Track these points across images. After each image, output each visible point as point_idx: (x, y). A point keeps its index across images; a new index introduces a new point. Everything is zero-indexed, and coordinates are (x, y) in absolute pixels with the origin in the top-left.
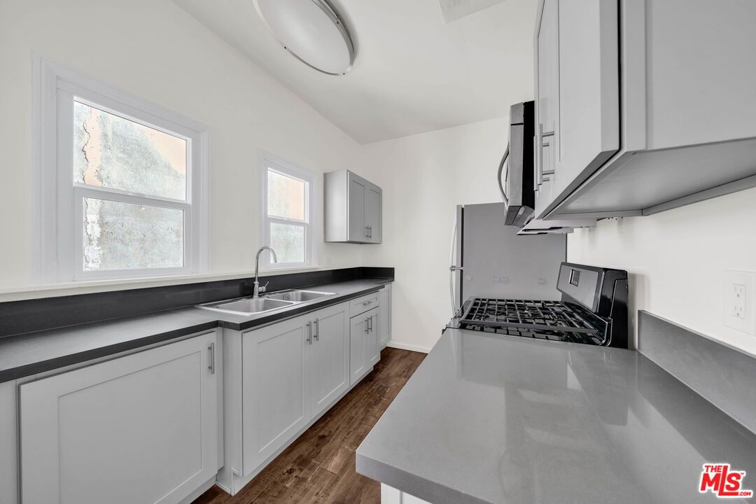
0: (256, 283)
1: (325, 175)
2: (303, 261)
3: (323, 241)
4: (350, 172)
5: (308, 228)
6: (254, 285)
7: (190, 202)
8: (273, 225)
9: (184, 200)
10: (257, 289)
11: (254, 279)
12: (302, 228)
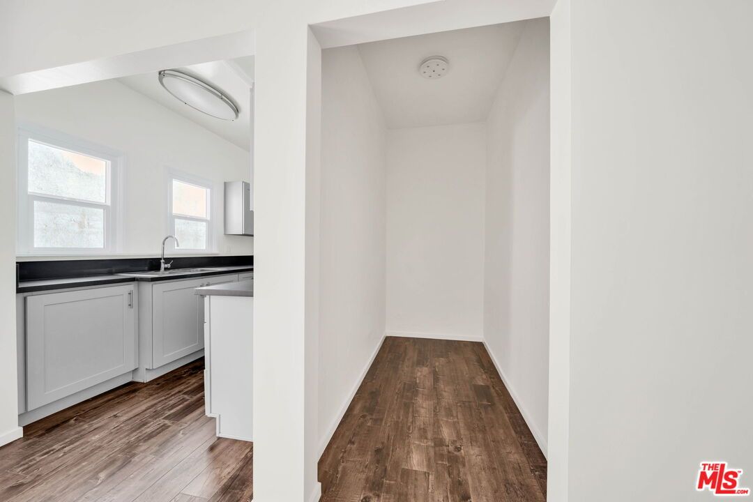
0: (162, 261)
1: (225, 184)
2: (205, 248)
3: (223, 233)
4: (245, 183)
5: (210, 224)
6: (160, 263)
7: (109, 203)
8: (177, 221)
9: (104, 202)
10: (163, 266)
11: (161, 259)
12: (204, 224)
